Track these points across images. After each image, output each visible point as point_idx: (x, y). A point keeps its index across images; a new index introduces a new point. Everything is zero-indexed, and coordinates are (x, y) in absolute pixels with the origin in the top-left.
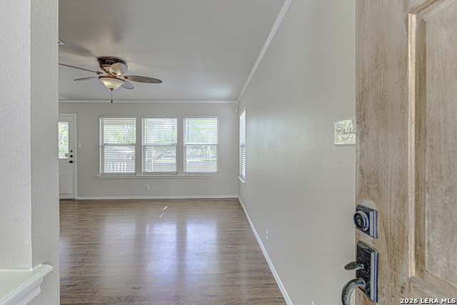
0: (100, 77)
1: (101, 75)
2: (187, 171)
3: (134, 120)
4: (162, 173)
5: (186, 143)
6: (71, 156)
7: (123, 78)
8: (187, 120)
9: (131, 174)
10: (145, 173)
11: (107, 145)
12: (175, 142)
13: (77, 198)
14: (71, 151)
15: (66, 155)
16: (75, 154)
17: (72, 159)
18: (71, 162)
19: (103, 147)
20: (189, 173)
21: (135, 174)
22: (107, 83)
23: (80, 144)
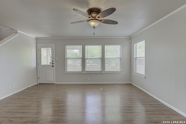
3: (81, 47)
4: (94, 71)
6: (53, 64)
9: (80, 72)
10: (87, 71)
11: (68, 58)
13: (55, 83)
14: (53, 61)
15: (50, 63)
16: (54, 62)
17: (53, 65)
18: (53, 66)
19: (67, 59)
20: (107, 71)
21: (82, 72)
23: (56, 58)
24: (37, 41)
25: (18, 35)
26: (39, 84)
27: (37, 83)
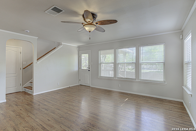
0: (84, 26)
1: (84, 24)
2: (142, 78)
3: (113, 51)
5: (141, 61)
7: (95, 24)
8: (141, 47)
10: (118, 78)
11: (102, 63)
12: (134, 61)
13: (91, 86)
16: (90, 67)
17: (89, 69)
18: (89, 71)
19: (100, 64)
20: (143, 80)
21: (113, 78)
22: (87, 28)
23: (92, 63)
24: (79, 49)
25: (62, 46)
26: (80, 85)
27: (78, 84)
